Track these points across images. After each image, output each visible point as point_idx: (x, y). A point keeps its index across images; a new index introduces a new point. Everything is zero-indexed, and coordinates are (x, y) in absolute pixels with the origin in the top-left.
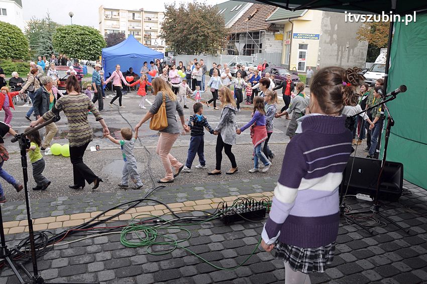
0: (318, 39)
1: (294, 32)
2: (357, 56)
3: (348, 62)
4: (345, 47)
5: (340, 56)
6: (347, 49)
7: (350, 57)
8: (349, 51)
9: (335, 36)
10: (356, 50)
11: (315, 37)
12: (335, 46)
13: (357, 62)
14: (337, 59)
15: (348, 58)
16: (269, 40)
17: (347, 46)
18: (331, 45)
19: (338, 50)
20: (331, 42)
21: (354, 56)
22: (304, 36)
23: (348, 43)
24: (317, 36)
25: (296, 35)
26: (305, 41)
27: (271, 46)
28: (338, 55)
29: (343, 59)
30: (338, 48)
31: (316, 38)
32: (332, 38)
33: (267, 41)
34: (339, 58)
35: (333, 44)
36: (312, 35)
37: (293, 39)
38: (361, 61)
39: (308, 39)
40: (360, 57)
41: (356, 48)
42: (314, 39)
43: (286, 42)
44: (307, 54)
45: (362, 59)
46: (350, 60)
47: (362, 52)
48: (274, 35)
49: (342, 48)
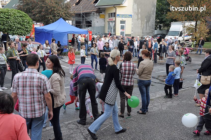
0: (131, 17)
1: (117, 13)
2: (150, 27)
4: (144, 22)
5: (142, 27)
8: (147, 24)
9: (139, 16)
10: (150, 23)
12: (140, 21)
13: (151, 30)
14: (141, 29)
16: (96, 18)
17: (146, 21)
18: (138, 21)
19: (141, 24)
20: (138, 19)
21: (149, 27)
22: (123, 16)
23: (146, 19)
24: (131, 15)
25: (118, 15)
26: (124, 19)
27: (98, 22)
28: (141, 27)
29: (144, 29)
30: (141, 22)
31: (130, 17)
32: (138, 17)
33: (95, 19)
34: (142, 28)
35: (139, 20)
36: (127, 15)
37: (117, 18)
38: (152, 29)
39: (126, 17)
40: (152, 27)
41: (150, 22)
42: (129, 17)
43: (109, 19)
44: (125, 26)
45: (153, 28)
46: (147, 29)
47: (153, 24)
48: (99, 15)
49: (143, 22)
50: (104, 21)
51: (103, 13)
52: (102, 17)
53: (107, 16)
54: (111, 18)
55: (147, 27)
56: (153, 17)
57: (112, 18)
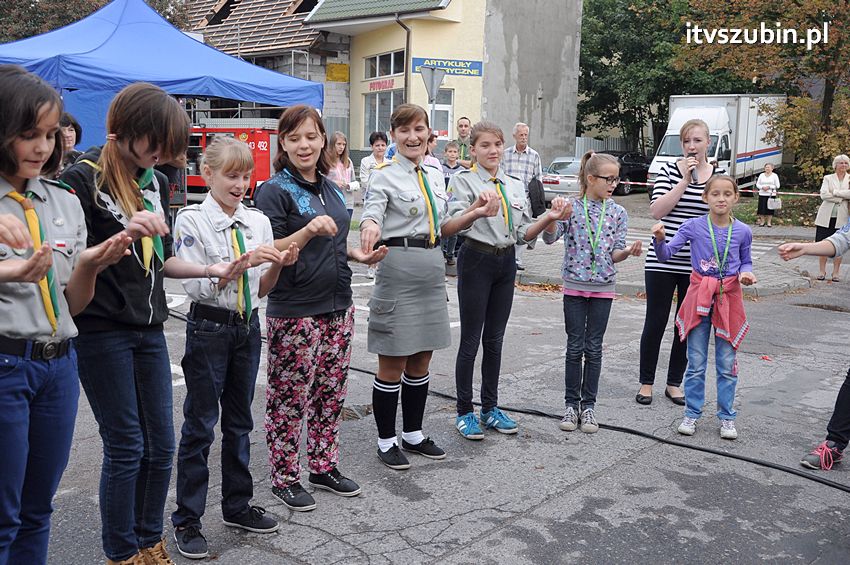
0: (480, 75)
1: (415, 53)
2: (558, 122)
3: (542, 137)
4: (535, 98)
6: (539, 102)
7: (547, 123)
8: (543, 107)
9: (514, 68)
10: (557, 106)
11: (471, 68)
12: (515, 90)
13: (560, 135)
15: (543, 127)
17: (540, 94)
18: (507, 90)
19: (522, 106)
20: (507, 85)
21: (554, 121)
23: (540, 85)
24: (477, 65)
25: (419, 62)
26: (446, 82)
30: (522, 100)
31: (474, 72)
32: (508, 73)
35: (510, 89)
36: (462, 64)
37: (413, 76)
38: (566, 134)
39: (454, 74)
40: (564, 123)
41: (555, 101)
42: (470, 75)
43: (372, 86)
44: (453, 116)
45: (568, 128)
46: (546, 131)
47: (568, 112)
48: (324, 65)
49: (529, 98)
50: (348, 92)
51: (342, 58)
52: (335, 75)
53: (361, 69)
54: (379, 78)
55: (546, 121)
56: (569, 79)
57: (386, 78)
